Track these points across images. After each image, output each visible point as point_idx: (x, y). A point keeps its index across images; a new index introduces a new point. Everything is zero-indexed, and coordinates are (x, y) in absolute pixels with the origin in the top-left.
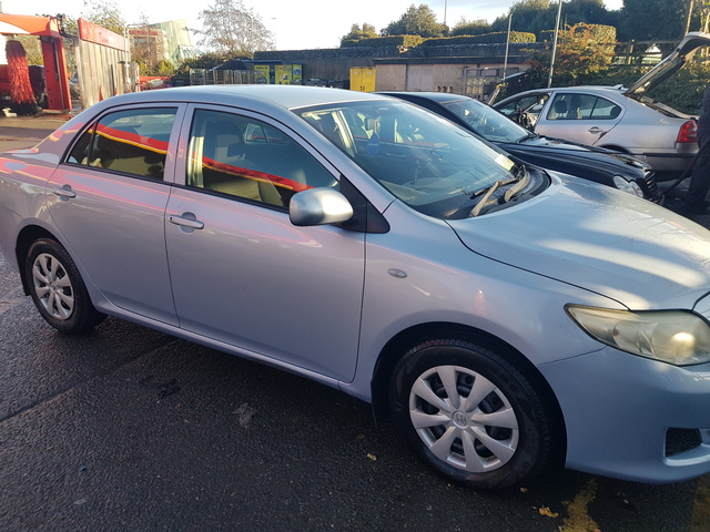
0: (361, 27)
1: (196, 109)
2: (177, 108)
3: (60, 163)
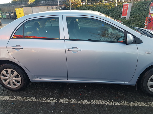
1: (66, 17)
2: (59, 17)
3: (10, 39)
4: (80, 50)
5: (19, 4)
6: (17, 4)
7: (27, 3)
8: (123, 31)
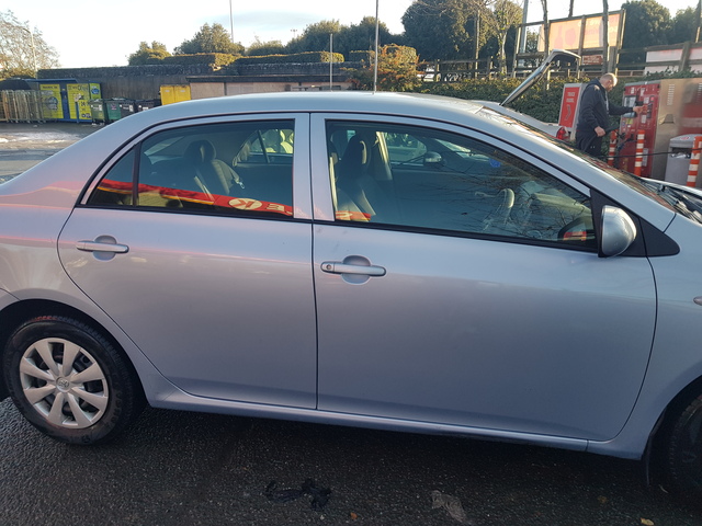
0: (150, 45)
1: (327, 121)
2: (293, 120)
3: (75, 206)
4: (382, 271)
5: (177, 71)
6: (168, 71)
7: (208, 70)
8: (586, 191)
